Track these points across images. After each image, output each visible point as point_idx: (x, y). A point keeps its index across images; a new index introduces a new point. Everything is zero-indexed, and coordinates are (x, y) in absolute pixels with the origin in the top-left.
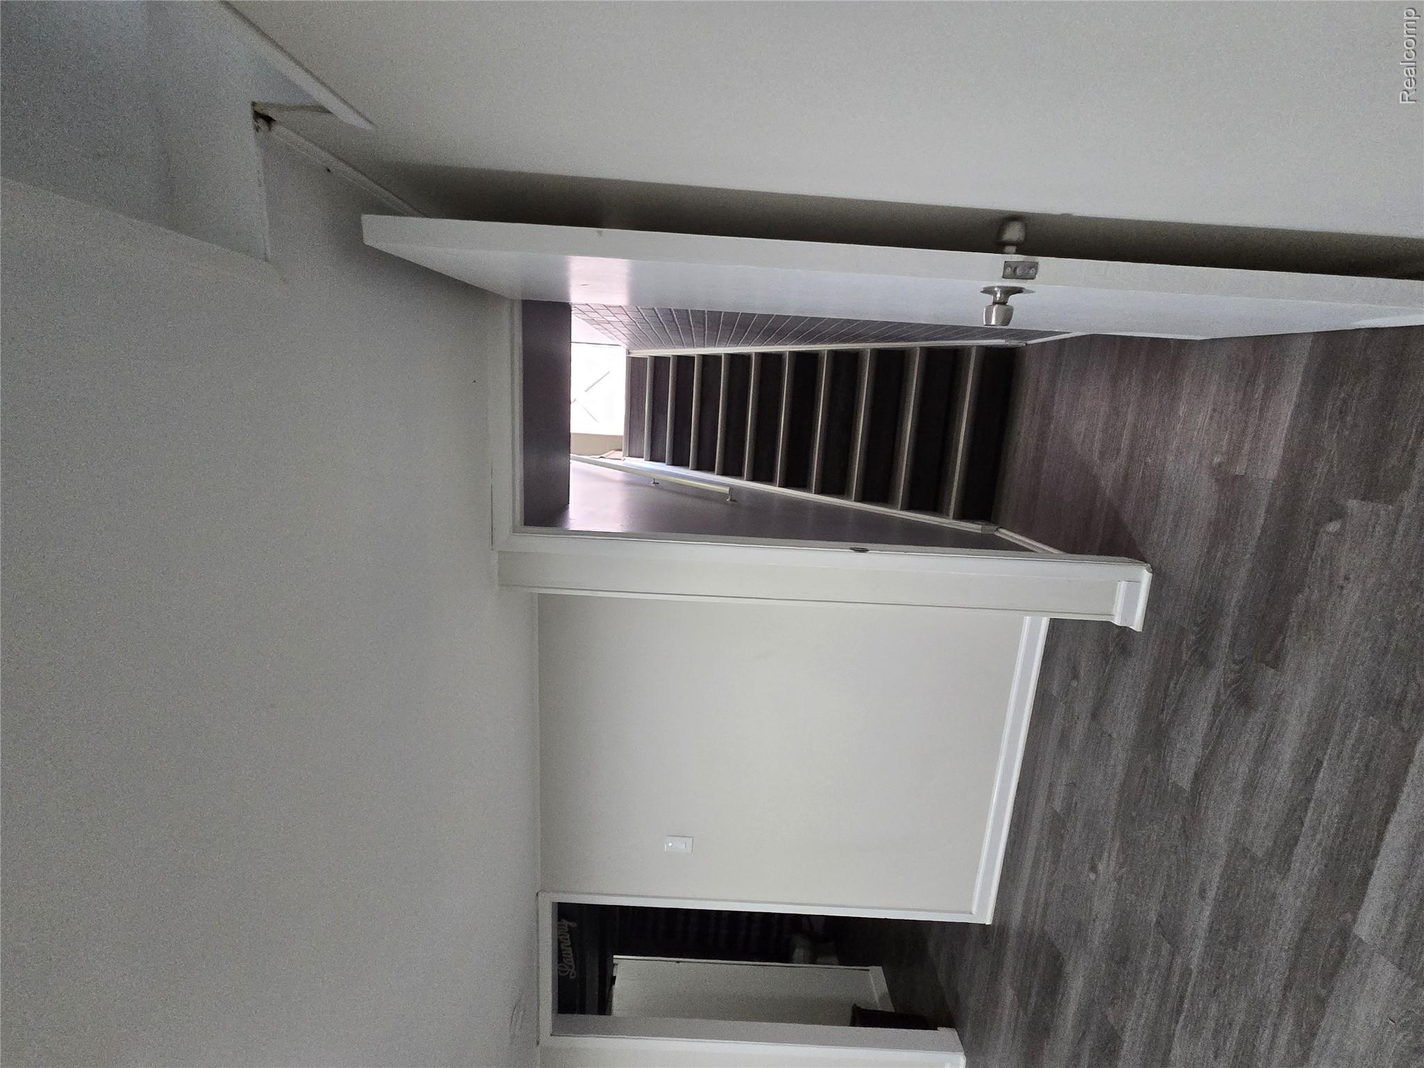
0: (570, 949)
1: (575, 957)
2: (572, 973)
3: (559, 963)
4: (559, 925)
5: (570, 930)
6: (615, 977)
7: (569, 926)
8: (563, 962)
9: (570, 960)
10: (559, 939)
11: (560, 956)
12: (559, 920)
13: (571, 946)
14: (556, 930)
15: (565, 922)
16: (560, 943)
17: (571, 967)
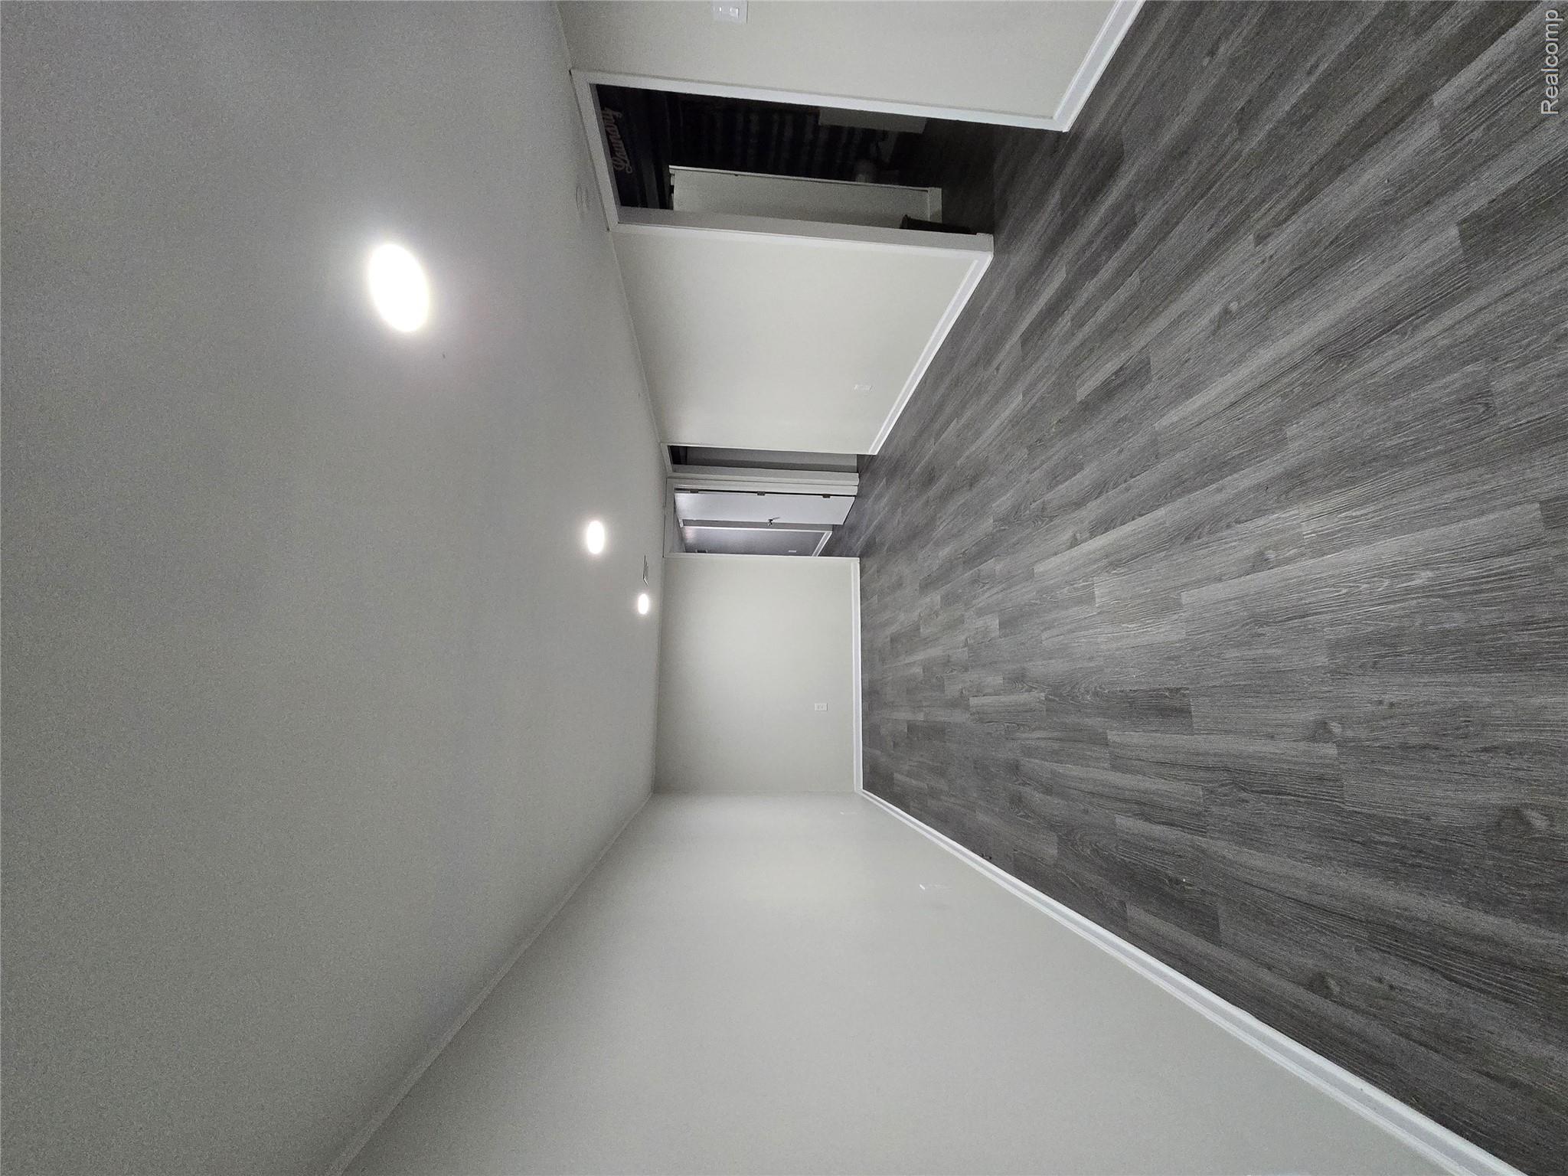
0: (621, 142)
1: (627, 150)
2: (627, 166)
3: (612, 157)
4: (603, 114)
5: (617, 121)
6: (673, 186)
7: (615, 117)
8: (616, 156)
9: (622, 152)
10: (607, 132)
11: (612, 151)
12: (602, 109)
13: (621, 138)
14: (601, 120)
15: (610, 112)
16: (608, 134)
17: (625, 162)
